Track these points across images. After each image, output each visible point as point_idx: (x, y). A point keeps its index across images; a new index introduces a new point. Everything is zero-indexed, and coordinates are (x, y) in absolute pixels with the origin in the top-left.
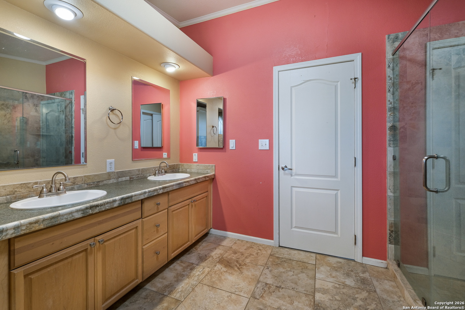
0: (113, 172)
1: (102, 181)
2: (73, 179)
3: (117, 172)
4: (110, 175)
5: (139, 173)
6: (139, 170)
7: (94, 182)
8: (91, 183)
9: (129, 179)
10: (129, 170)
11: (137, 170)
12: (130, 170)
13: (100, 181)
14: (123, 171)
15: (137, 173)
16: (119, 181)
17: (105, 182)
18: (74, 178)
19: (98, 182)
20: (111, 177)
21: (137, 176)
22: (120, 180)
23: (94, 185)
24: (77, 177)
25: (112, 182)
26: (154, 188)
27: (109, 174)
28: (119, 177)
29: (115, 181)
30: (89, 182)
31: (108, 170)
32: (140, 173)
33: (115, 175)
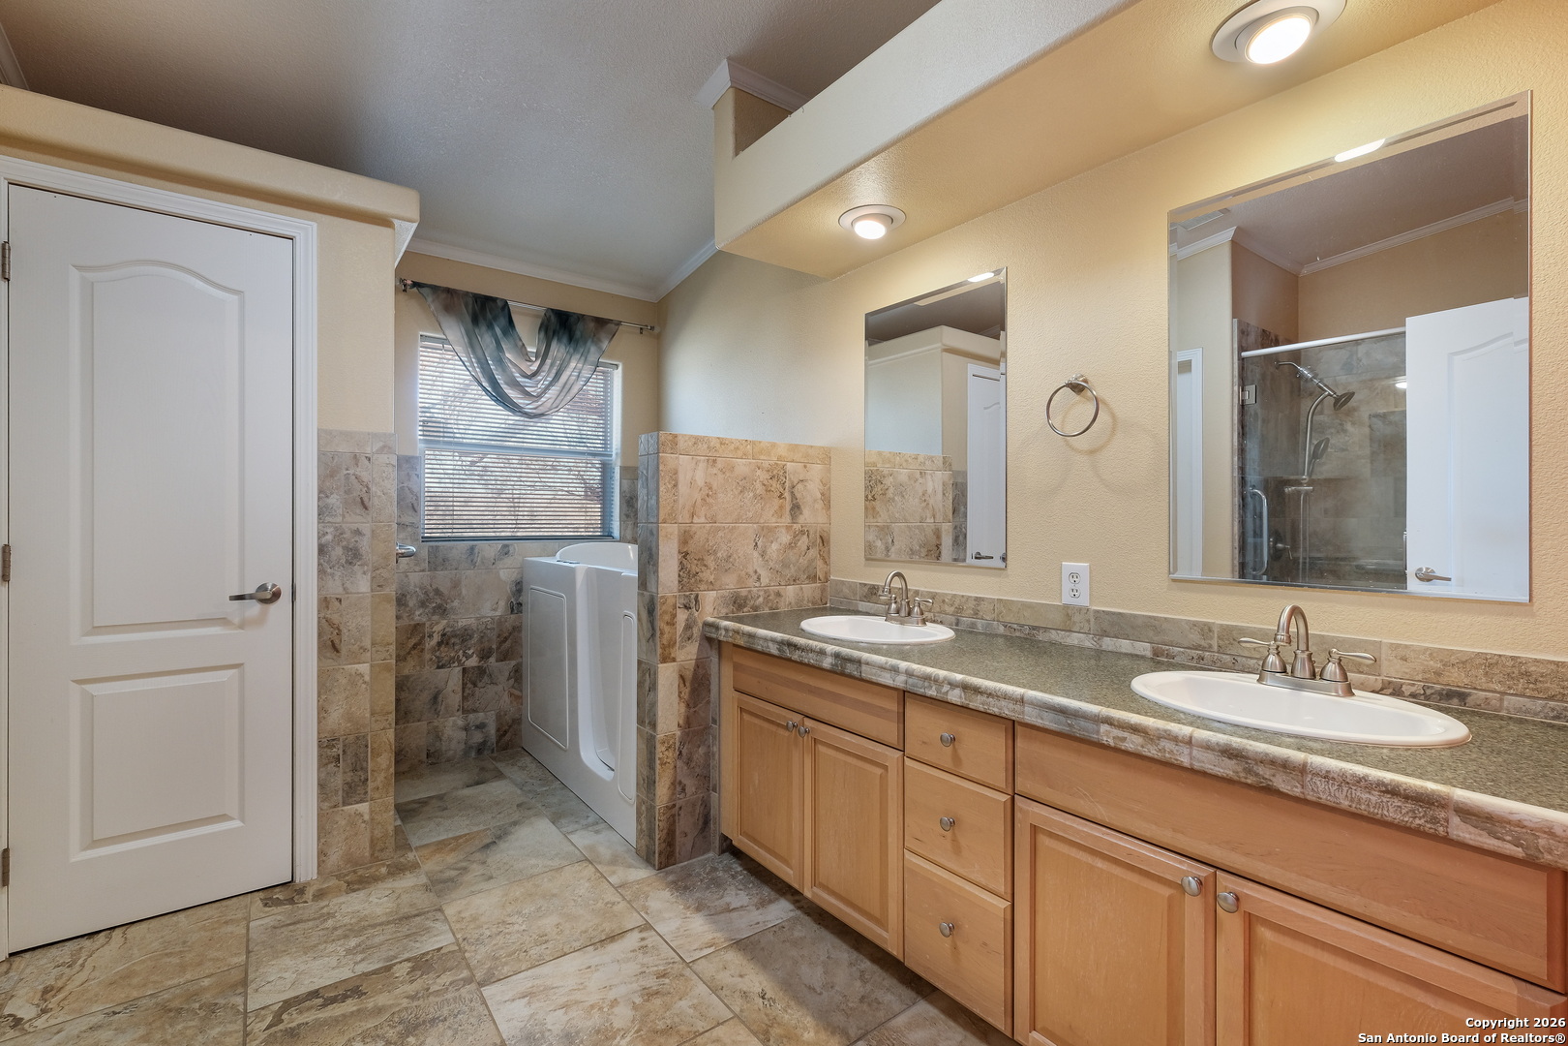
0: (1081, 610)
1: (1046, 629)
2: (975, 603)
3: (1098, 611)
4: (1068, 616)
5: (1203, 643)
6: (1206, 629)
7: (1022, 626)
8: (1015, 626)
9: (1149, 654)
10: (1150, 617)
11: (1195, 624)
12: (1155, 618)
13: (1039, 627)
14: (1120, 614)
15: (1195, 638)
16: (1104, 648)
17: (1054, 636)
18: (977, 599)
19: (1034, 629)
20: (1075, 623)
21: (1195, 653)
22: (1108, 643)
23: (1022, 635)
24: (982, 599)
25: (1076, 642)
26: (929, 670)
27: (1068, 611)
28: (1105, 634)
29: (1088, 644)
30: (1008, 619)
31: (1067, 599)
32: (1210, 646)
33: (1088, 621)
